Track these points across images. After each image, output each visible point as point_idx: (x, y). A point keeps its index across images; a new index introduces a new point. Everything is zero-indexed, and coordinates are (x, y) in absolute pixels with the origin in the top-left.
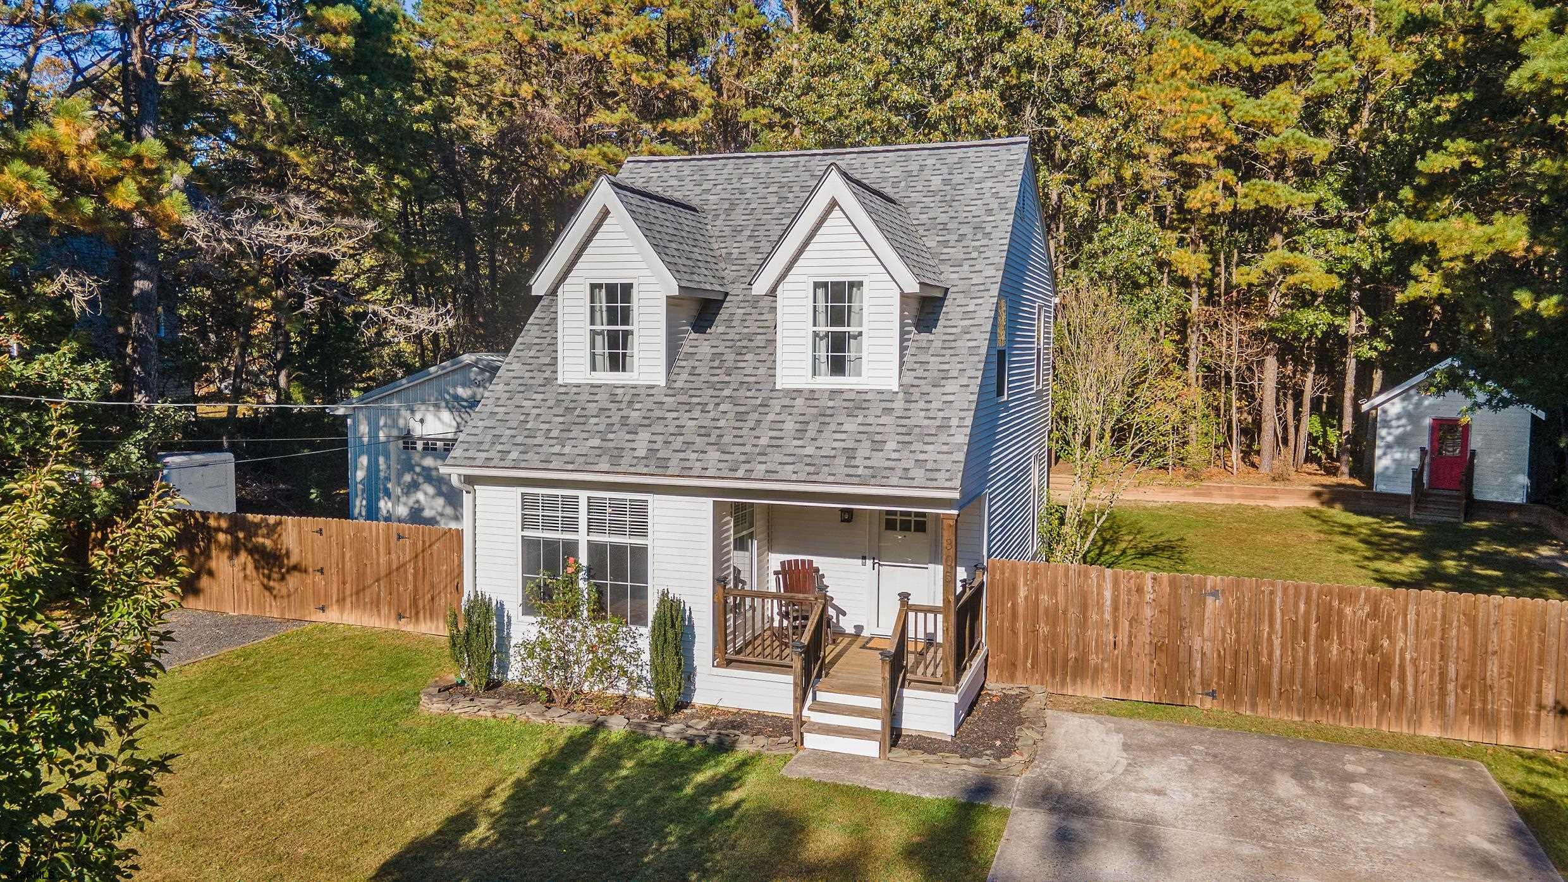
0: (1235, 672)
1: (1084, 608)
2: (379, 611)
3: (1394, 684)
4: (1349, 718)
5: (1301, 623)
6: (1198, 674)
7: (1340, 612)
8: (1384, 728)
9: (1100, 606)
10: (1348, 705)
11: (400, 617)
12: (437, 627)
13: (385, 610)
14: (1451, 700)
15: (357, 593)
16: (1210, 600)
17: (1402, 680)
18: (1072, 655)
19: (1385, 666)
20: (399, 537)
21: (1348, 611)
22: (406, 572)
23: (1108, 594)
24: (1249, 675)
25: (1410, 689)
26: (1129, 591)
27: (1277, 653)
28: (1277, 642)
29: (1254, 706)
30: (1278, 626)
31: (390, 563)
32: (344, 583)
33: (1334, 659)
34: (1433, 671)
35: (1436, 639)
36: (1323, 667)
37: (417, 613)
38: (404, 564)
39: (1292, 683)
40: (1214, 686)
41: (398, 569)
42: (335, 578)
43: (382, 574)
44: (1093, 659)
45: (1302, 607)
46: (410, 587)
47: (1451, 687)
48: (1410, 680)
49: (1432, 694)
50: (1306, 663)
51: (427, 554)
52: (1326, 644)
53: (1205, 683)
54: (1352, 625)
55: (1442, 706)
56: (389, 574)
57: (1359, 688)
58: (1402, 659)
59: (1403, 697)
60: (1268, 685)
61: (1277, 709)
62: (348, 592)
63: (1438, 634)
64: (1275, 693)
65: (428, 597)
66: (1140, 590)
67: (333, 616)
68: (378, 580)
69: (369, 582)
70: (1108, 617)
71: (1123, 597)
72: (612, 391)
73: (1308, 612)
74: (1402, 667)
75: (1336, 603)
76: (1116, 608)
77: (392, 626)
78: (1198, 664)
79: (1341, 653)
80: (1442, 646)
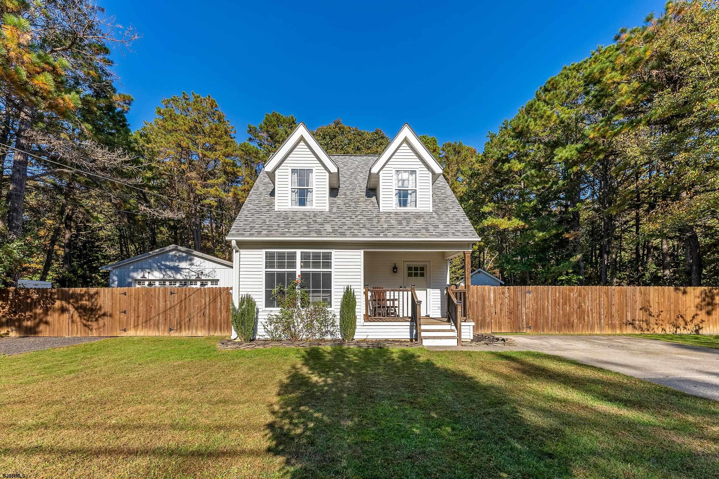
0: (536, 319)
1: (484, 301)
2: (158, 328)
3: (586, 318)
4: (573, 331)
5: (557, 300)
6: (524, 321)
7: (569, 295)
8: (584, 333)
9: (489, 300)
10: (573, 326)
11: (171, 330)
12: (192, 333)
13: (162, 327)
14: (602, 321)
15: (146, 321)
16: (527, 295)
17: (588, 317)
18: (480, 318)
19: (583, 312)
20: (171, 293)
21: (572, 295)
22: (175, 309)
23: (492, 295)
24: (541, 321)
25: (591, 319)
26: (499, 293)
27: (550, 311)
28: (550, 307)
29: (543, 330)
30: (550, 302)
31: (166, 305)
32: (138, 317)
33: (568, 311)
34: (597, 312)
35: (598, 302)
36: (564, 315)
37: (181, 327)
38: (174, 306)
39: (555, 320)
40: (530, 325)
41: (170, 308)
42: (133, 315)
43: (161, 311)
44: (488, 320)
45: (558, 295)
46: (177, 315)
47: (602, 317)
48: (590, 316)
49: (597, 320)
50: (559, 313)
51: (187, 300)
52: (565, 306)
53: (527, 324)
54: (573, 299)
55: (600, 323)
56: (165, 311)
57: (576, 321)
58: (588, 309)
59: (588, 322)
60: (547, 323)
61: (550, 331)
62: (140, 322)
63: (598, 300)
64: (550, 325)
65: (187, 319)
66: (503, 293)
67: (131, 333)
68: (159, 315)
69: (153, 315)
70: (492, 303)
71: (498, 296)
72: (304, 213)
73: (559, 296)
74: (588, 312)
75: (568, 292)
76: (495, 300)
77: (166, 334)
78: (525, 318)
79: (570, 310)
80: (599, 304)
